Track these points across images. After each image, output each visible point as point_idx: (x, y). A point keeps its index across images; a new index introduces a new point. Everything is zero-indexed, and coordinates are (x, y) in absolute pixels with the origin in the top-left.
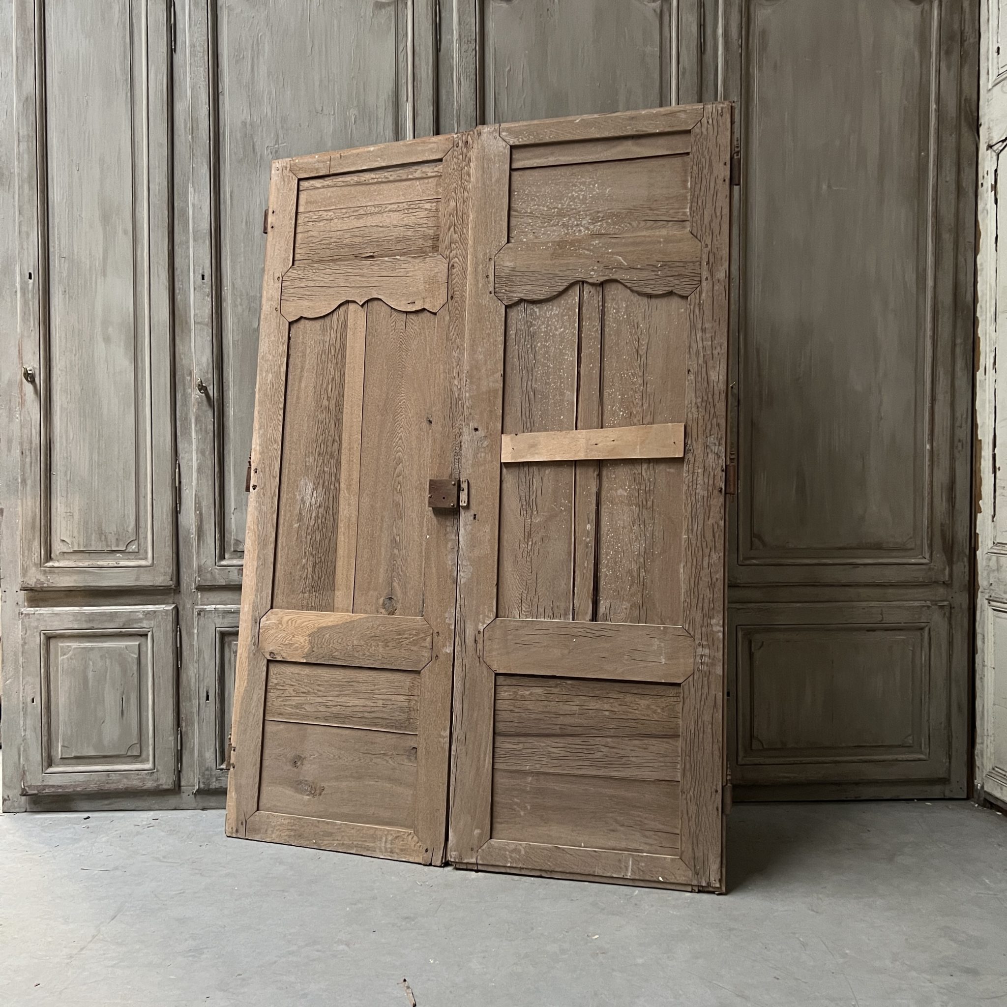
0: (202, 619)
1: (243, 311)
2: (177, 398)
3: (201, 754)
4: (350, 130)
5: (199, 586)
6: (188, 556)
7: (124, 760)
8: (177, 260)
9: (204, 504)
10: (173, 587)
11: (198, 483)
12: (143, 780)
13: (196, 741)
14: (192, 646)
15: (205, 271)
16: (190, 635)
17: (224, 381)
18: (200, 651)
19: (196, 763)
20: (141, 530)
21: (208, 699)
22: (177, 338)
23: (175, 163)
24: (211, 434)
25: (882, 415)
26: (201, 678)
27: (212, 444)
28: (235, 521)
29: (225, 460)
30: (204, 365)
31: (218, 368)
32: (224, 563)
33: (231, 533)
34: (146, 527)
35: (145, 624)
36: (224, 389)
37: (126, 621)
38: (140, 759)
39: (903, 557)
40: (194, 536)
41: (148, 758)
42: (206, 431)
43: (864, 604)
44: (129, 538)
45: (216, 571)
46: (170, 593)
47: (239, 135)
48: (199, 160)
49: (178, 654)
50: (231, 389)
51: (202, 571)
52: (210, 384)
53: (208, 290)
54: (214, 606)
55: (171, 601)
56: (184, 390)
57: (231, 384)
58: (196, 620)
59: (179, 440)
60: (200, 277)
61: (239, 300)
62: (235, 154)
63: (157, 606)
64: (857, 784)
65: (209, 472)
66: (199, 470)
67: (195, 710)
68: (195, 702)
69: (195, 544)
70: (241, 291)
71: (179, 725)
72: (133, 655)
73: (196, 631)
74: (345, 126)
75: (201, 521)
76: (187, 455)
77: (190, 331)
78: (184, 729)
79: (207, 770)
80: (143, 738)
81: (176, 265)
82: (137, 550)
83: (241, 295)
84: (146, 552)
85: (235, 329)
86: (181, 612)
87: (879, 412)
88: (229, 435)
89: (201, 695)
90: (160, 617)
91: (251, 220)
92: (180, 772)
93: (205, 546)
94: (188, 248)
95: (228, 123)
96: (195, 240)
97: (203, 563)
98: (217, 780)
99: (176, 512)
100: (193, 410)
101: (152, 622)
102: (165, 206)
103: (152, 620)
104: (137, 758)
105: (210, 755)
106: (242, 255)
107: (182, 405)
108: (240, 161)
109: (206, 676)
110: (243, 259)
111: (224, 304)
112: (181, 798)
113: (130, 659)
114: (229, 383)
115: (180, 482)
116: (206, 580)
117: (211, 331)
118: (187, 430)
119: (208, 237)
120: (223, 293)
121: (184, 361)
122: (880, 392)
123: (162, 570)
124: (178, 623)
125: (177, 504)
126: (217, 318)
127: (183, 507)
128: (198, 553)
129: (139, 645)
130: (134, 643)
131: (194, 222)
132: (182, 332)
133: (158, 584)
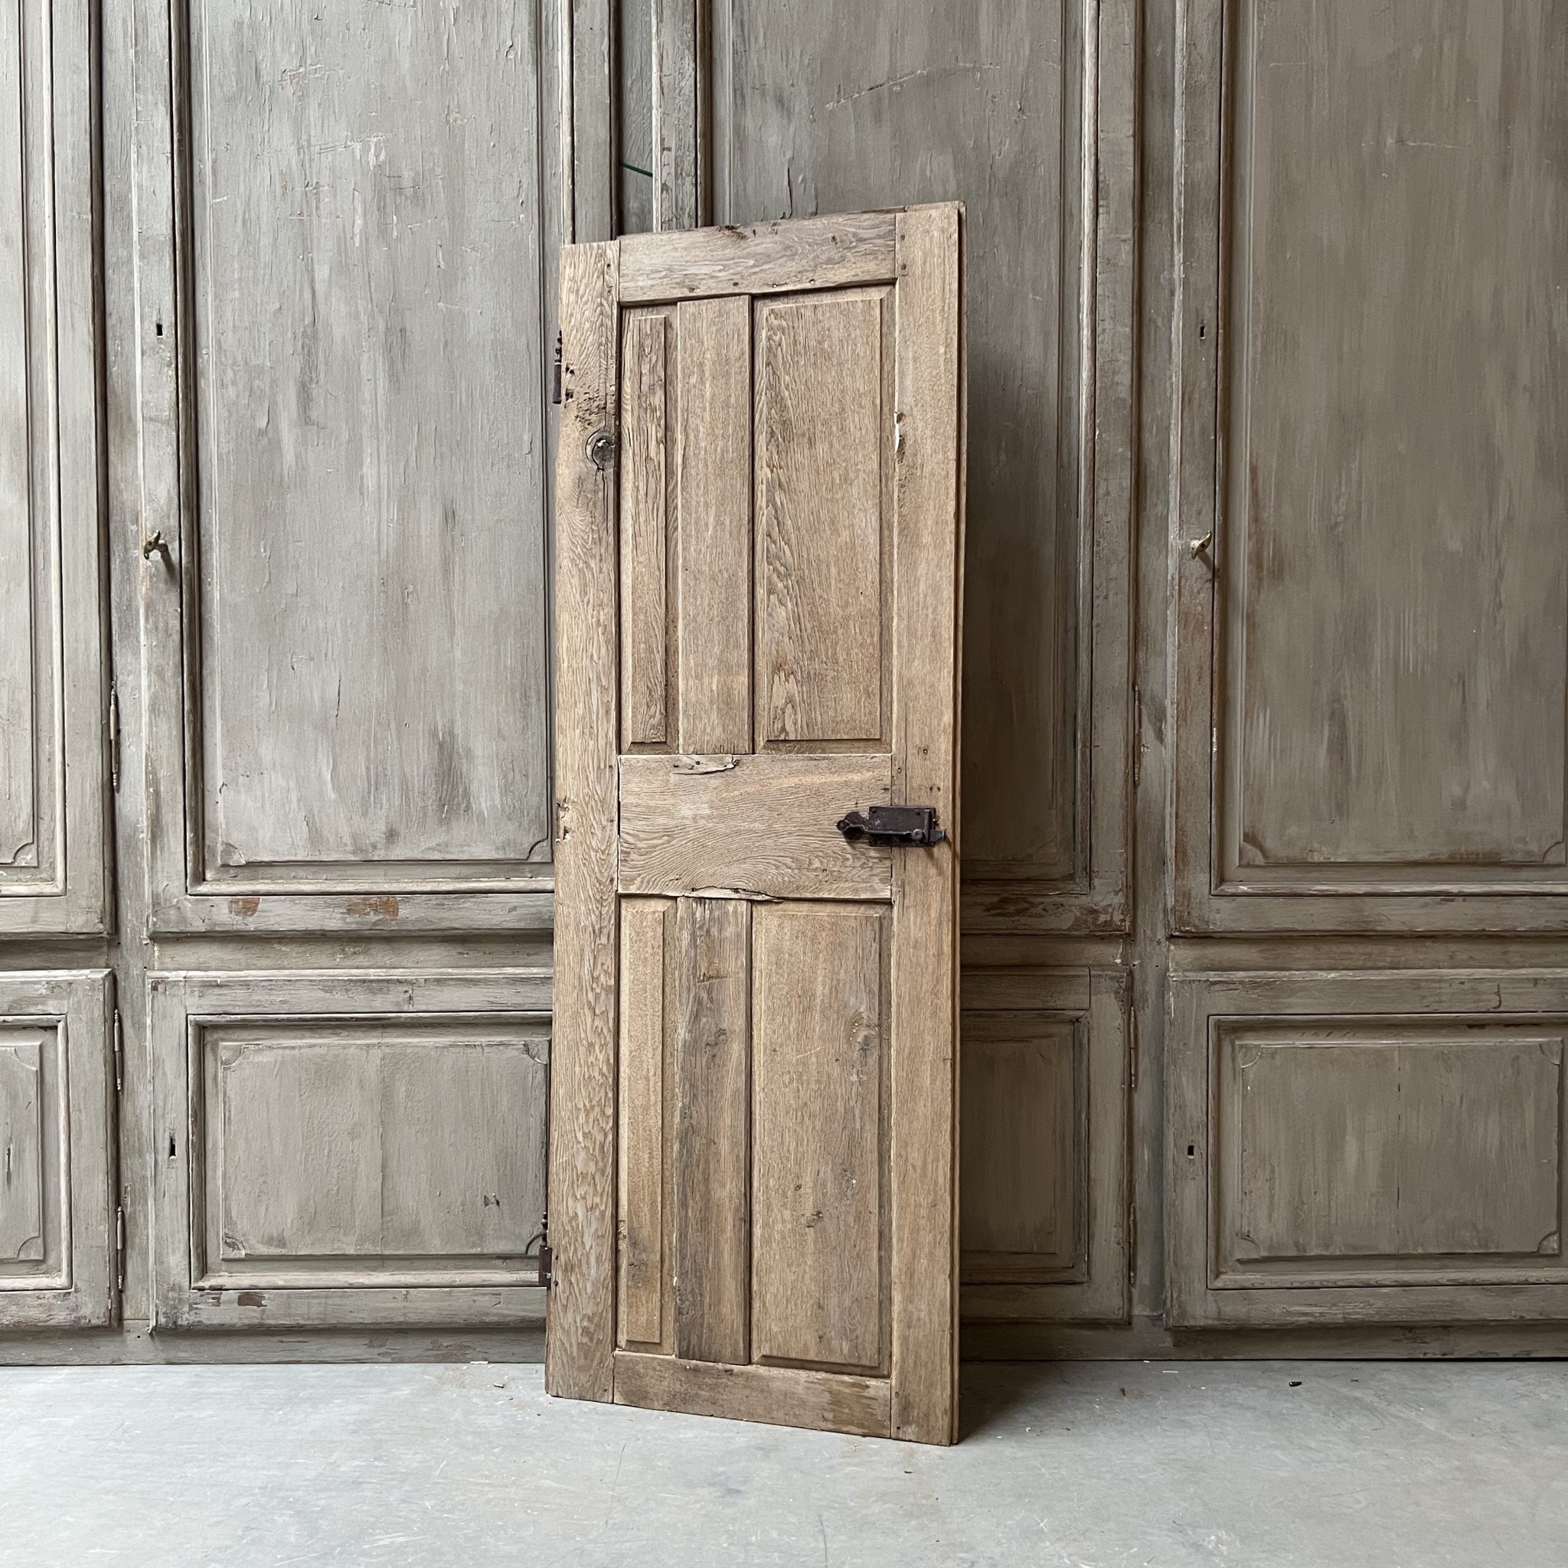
0: (161, 998)
1: (238, 396)
2: (113, 566)
3: (159, 1260)
4: (446, 37)
5: (154, 932)
6: (135, 875)
7: (13, 1268)
8: (111, 297)
9: (162, 773)
10: (105, 935)
11: (151, 732)
12: (50, 1307)
13: (151, 1232)
14: (142, 1049)
15: (164, 317)
16: (140, 1027)
17: (203, 532)
18: (157, 1061)
19: (152, 1274)
20: (44, 826)
21: (172, 1152)
22: (111, 449)
23: (106, 106)
24: (176, 637)
25: (1503, 596)
26: (159, 1111)
27: (178, 657)
28: (225, 807)
29: (205, 687)
30: (162, 502)
31: (188, 508)
32: (203, 888)
33: (216, 831)
34: (53, 819)
35: (51, 1006)
36: (203, 550)
37: (14, 1002)
38: (44, 1267)
39: (1543, 881)
40: (144, 836)
41: (60, 1265)
42: (166, 631)
43: (1463, 973)
44: (20, 840)
45: (186, 903)
46: (100, 947)
47: (228, 49)
48: (150, 97)
49: (116, 1066)
50: (216, 548)
51: (159, 904)
52: (173, 539)
53: (169, 354)
54: (183, 973)
55: (102, 961)
56: (126, 550)
57: (216, 539)
58: (148, 999)
59: (116, 649)
60: (156, 331)
61: (230, 373)
62: (221, 86)
63: (74, 972)
64: (1446, 1328)
65: (173, 711)
66: (154, 709)
67: (149, 1172)
68: (150, 1158)
69: (147, 850)
70: (235, 357)
71: (118, 1201)
72: (28, 1067)
73: (149, 1021)
74: (437, 28)
75: (158, 807)
76: (131, 678)
77: (135, 435)
78: (128, 1210)
79: (173, 1289)
80: (49, 1226)
81: (109, 308)
82: (35, 864)
83: (234, 364)
84: (52, 866)
85: (223, 430)
86: (121, 984)
87: (1497, 592)
88: (212, 639)
89: (160, 1145)
90: (80, 994)
91: (253, 216)
92: (120, 1292)
93: (166, 855)
94: (131, 273)
95: (206, 24)
96: (143, 256)
97: (160, 890)
98: (191, 1309)
99: (111, 789)
100: (142, 589)
101: (65, 1002)
102: (86, 189)
103: (62, 999)
104: (38, 1265)
105: (177, 1262)
106: (236, 286)
107: (121, 582)
108: (230, 100)
109: (168, 1108)
110: (237, 294)
111: (202, 383)
112: (124, 1341)
113: (22, 1075)
114: (211, 536)
115: (118, 732)
116: (166, 922)
117: (174, 434)
118: (130, 626)
119: (168, 249)
120: (200, 360)
121: (125, 495)
122: (1499, 552)
123: (84, 904)
124: (116, 1006)
125: (112, 774)
126: (186, 410)
127: (124, 780)
128: (152, 868)
129: (41, 1047)
130: (30, 1043)
131: (140, 220)
132: (122, 437)
133: (75, 929)
